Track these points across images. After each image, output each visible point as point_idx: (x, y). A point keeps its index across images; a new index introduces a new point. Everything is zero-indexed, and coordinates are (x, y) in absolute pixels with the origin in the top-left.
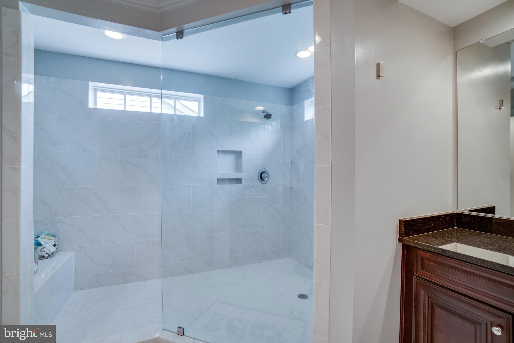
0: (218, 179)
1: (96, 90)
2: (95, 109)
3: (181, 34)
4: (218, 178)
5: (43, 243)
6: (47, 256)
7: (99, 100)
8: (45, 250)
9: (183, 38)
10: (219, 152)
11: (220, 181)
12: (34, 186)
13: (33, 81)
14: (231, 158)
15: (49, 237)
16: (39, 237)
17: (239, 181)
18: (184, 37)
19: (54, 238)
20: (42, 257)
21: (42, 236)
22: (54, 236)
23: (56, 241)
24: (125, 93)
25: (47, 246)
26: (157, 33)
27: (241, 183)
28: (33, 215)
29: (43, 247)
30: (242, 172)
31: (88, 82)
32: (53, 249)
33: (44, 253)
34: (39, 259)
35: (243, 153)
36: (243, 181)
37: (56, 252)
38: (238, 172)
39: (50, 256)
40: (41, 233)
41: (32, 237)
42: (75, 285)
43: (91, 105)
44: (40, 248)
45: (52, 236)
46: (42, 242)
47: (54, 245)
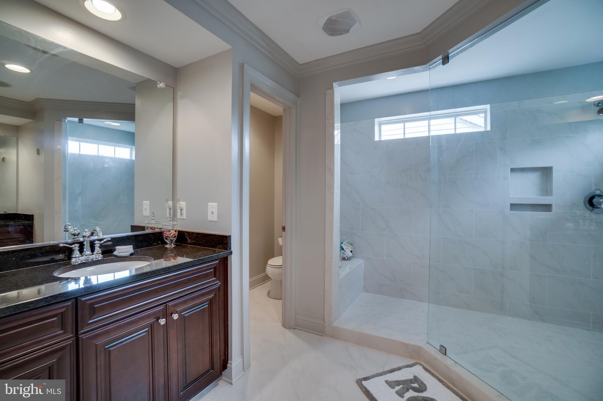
0: (511, 205)
1: (380, 124)
2: (380, 141)
3: (446, 60)
4: (511, 203)
5: (345, 249)
6: (346, 258)
7: (383, 133)
8: (345, 253)
9: (448, 62)
10: (513, 170)
11: (514, 206)
12: (340, 206)
13: (340, 127)
14: (534, 178)
15: (348, 245)
16: (343, 243)
17: (547, 207)
18: (450, 61)
19: (351, 246)
20: (344, 259)
21: (344, 243)
22: (351, 245)
23: (352, 248)
24: (404, 121)
25: (347, 251)
26: (424, 66)
27: (550, 210)
28: (339, 224)
29: (344, 251)
30: (552, 195)
31: (374, 120)
32: (350, 254)
33: (345, 256)
34: (342, 260)
35: (554, 169)
36: (554, 208)
37: (352, 257)
38: (546, 195)
39: (349, 259)
40: (344, 241)
41: (339, 243)
42: (364, 287)
43: (377, 139)
44: (343, 251)
45: (350, 244)
46: (344, 247)
47: (351, 251)
